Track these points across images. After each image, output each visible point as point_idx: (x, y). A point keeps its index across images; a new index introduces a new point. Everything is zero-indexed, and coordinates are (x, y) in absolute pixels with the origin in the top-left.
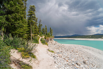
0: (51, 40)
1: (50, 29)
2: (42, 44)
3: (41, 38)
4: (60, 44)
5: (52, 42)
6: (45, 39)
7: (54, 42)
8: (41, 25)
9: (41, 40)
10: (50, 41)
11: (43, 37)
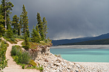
0: (44, 50)
1: (38, 17)
2: (18, 67)
3: (13, 47)
4: (72, 64)
5: (46, 57)
6: (27, 48)
7: (52, 58)
8: (10, 4)
9: (13, 54)
10: (40, 56)
11: (19, 43)
